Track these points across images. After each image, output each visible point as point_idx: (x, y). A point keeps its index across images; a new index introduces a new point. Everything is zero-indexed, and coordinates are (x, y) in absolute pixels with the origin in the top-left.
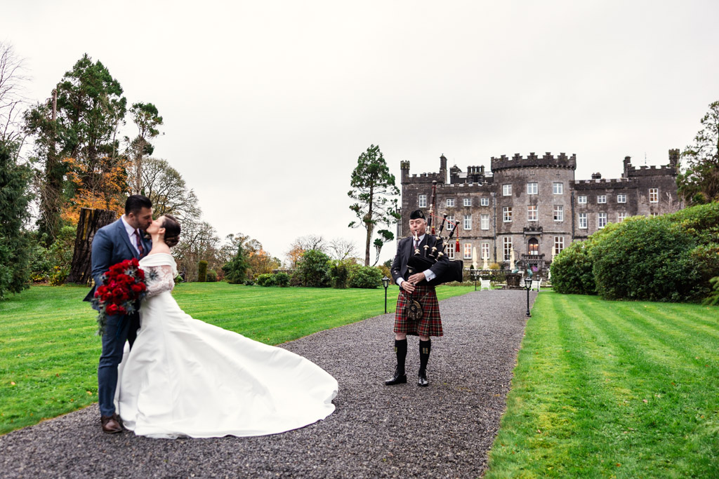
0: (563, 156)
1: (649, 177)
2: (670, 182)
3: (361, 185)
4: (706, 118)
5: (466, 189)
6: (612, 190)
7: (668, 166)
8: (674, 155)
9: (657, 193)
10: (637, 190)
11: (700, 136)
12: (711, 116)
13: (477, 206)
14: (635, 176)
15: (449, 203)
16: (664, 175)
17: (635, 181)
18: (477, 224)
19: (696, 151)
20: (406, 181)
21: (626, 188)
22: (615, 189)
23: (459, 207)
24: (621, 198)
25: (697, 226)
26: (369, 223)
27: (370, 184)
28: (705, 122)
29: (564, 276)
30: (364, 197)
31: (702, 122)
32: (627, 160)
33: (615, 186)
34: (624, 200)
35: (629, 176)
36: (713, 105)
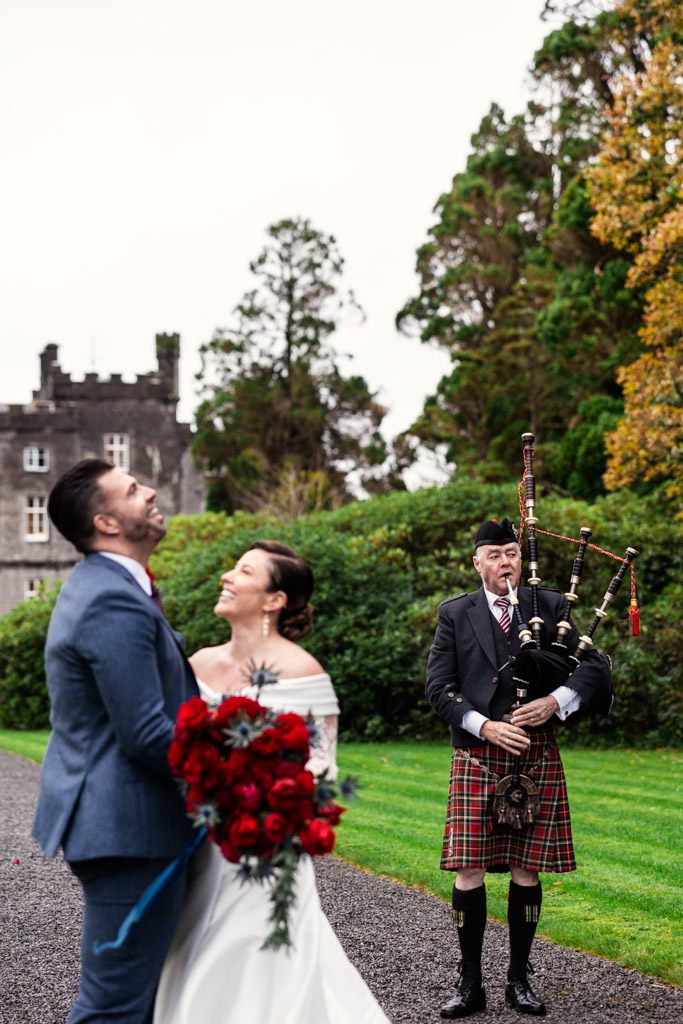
1: (106, 404)
2: (156, 420)
4: (262, 261)
6: (10, 435)
7: (152, 375)
8: (168, 348)
9: (125, 448)
10: (76, 437)
11: (247, 305)
12: (273, 256)
14: (72, 398)
16: (142, 399)
17: (71, 411)
19: (235, 340)
21: (48, 431)
22: (20, 431)
24: (36, 456)
25: (404, 543)
28: (260, 268)
29: (26, 680)
31: (253, 268)
32: (49, 354)
33: (20, 424)
34: (41, 462)
35: (57, 397)
36: (274, 231)
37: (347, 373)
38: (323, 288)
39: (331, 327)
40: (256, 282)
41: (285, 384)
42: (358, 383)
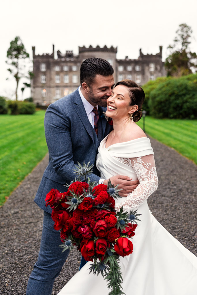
0: (112, 47)
1: (149, 59)
2: (158, 61)
3: (11, 58)
4: (178, 31)
5: (66, 62)
6: (134, 64)
7: (158, 53)
8: (161, 48)
9: (153, 66)
10: (145, 64)
11: (175, 39)
12: (180, 30)
13: (71, 70)
14: (144, 58)
15: (57, 69)
16: (156, 58)
17: (144, 60)
18: (71, 80)
20: (34, 57)
21: (140, 63)
23: (62, 71)
26: (17, 78)
27: (17, 57)
30: (14, 64)
31: (176, 32)
32: (140, 50)
33: (135, 62)
35: (142, 58)
36: (180, 26)
37: (193, 52)
38: (188, 36)
39: (190, 43)
40: (176, 35)
41: (181, 54)
42: (195, 54)
